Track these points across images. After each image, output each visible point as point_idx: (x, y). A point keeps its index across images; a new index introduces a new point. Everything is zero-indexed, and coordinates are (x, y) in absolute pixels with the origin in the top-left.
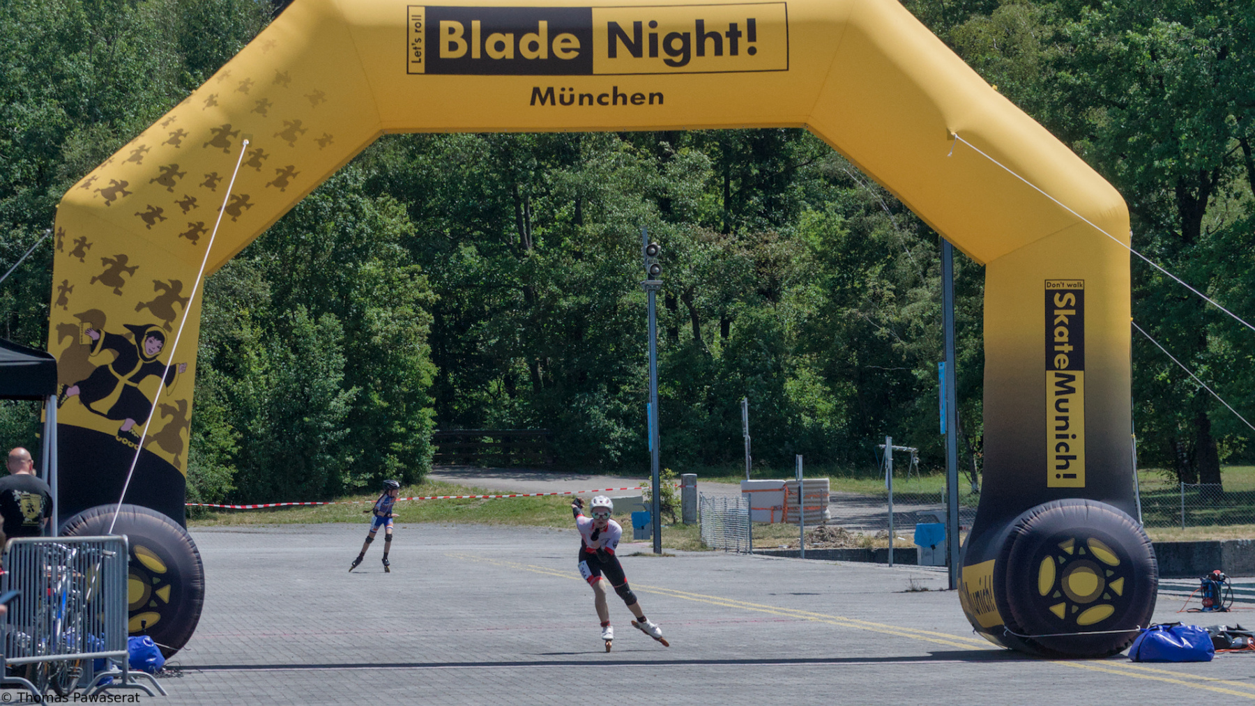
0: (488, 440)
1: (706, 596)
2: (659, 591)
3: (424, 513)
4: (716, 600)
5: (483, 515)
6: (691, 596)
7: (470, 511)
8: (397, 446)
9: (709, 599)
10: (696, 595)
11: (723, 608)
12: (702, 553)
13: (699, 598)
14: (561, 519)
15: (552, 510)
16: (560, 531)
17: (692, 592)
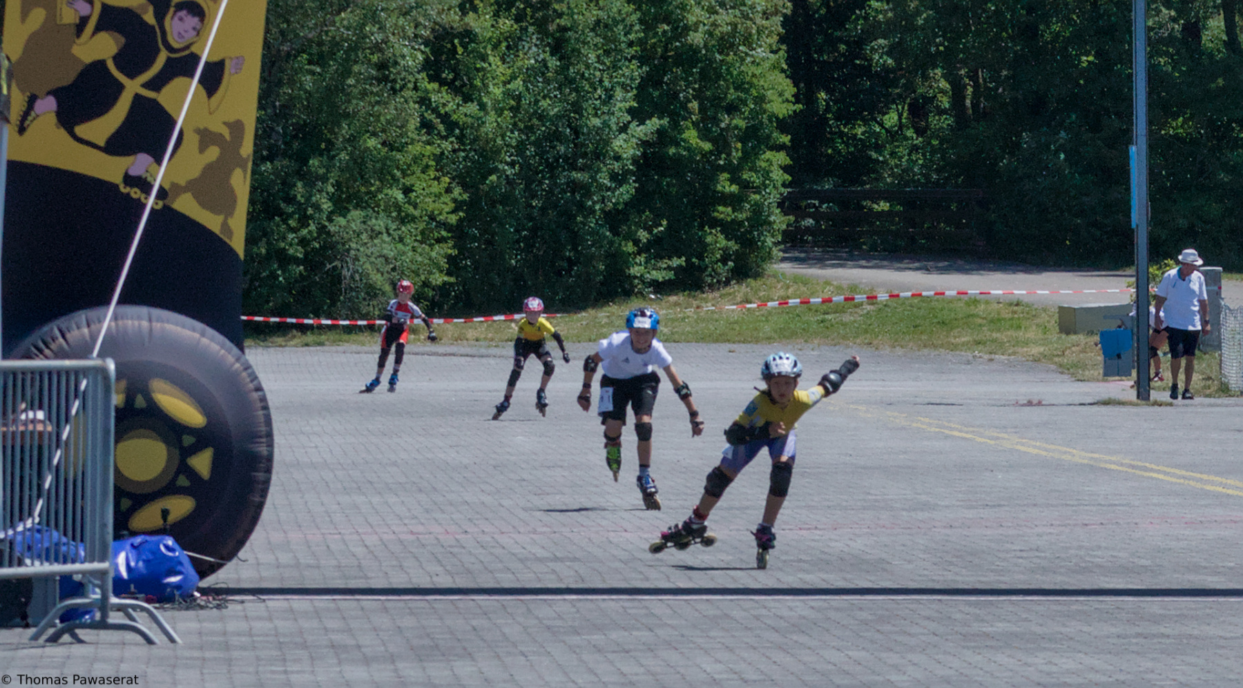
0: (884, 206)
1: (1199, 475)
2: (1122, 465)
3: (767, 328)
4: (1212, 483)
5: (866, 331)
6: (1174, 475)
7: (844, 325)
8: (724, 212)
9: (1201, 480)
10: (1184, 473)
11: (1217, 496)
12: (1219, 401)
13: (1184, 478)
14: (994, 341)
15: (980, 325)
16: (991, 360)
17: (1178, 466)
